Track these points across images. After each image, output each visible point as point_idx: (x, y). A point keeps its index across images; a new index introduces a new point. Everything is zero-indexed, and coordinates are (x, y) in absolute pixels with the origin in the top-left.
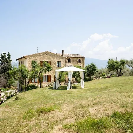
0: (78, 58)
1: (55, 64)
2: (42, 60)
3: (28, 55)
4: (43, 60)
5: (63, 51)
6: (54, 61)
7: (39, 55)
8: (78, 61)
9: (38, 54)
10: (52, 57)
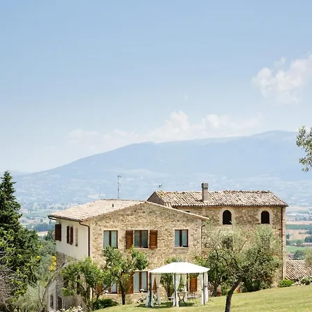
0: (259, 206)
1: (170, 238)
2: (129, 229)
3: (91, 216)
4: (134, 229)
5: (204, 187)
6: (166, 230)
7: (122, 215)
8: (259, 217)
9: (120, 211)
10: (159, 220)
